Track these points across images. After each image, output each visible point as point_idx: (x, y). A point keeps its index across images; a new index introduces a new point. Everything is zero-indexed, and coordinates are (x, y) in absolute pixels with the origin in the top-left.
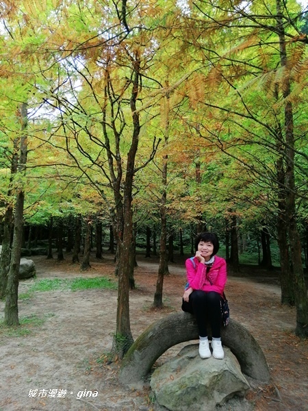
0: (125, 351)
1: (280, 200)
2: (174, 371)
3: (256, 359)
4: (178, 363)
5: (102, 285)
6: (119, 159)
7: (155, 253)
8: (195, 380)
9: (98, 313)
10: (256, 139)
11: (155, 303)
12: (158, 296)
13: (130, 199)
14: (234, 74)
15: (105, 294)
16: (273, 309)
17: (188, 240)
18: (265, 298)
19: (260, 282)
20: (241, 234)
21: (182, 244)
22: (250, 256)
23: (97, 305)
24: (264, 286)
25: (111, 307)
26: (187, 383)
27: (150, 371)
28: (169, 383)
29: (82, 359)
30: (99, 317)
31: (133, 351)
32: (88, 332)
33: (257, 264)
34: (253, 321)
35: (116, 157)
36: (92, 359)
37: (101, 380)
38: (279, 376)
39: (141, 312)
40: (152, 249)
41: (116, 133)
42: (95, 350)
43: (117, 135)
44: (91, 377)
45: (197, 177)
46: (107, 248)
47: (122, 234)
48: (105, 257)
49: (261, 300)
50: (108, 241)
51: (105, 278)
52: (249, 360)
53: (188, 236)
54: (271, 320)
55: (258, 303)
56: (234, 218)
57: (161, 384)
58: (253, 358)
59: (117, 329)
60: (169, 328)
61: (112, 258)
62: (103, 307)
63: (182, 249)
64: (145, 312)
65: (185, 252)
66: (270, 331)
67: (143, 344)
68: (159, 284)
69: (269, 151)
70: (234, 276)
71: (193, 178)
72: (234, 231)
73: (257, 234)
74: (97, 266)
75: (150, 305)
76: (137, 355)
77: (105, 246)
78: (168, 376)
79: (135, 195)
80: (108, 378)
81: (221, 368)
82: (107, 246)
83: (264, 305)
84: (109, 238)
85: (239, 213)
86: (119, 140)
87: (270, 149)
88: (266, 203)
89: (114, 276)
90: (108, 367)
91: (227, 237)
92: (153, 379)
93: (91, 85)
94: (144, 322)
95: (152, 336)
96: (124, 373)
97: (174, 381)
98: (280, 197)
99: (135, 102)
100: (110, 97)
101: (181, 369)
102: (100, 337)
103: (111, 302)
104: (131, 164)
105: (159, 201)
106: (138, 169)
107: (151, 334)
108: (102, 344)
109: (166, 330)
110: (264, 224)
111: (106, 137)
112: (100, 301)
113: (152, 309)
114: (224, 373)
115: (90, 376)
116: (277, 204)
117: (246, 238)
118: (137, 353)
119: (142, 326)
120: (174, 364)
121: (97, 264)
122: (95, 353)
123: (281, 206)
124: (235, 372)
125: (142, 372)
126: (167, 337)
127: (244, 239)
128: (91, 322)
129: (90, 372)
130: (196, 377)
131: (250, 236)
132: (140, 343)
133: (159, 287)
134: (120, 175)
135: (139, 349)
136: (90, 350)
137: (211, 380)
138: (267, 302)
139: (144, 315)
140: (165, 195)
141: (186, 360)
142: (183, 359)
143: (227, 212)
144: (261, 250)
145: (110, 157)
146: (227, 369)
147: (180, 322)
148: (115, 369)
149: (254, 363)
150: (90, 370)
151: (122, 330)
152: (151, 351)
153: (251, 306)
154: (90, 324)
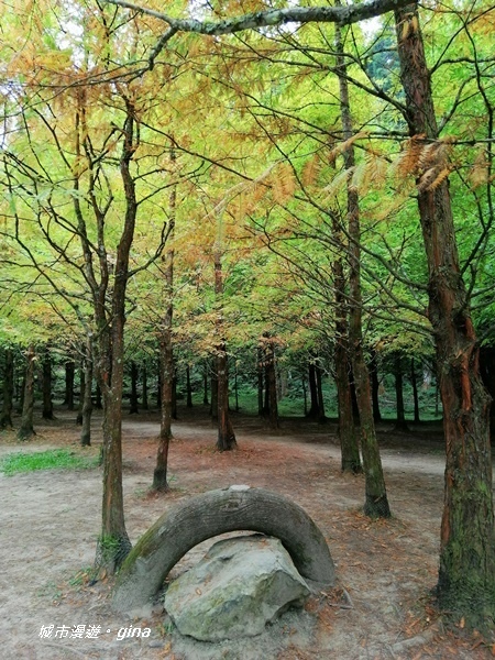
0: (118, 562)
1: (339, 319)
2: (201, 582)
3: (317, 552)
4: (207, 569)
5: (60, 463)
6: (102, 254)
7: (145, 406)
8: (235, 590)
9: (59, 508)
10: (305, 229)
11: (155, 483)
12: (160, 474)
13: (123, 321)
14: (276, 131)
15: (67, 477)
16: (331, 480)
17: (200, 382)
18: (319, 464)
19: (309, 441)
20: (280, 372)
21: (189, 389)
22: (292, 404)
23: (56, 495)
24: (316, 447)
25: (80, 497)
26: (224, 595)
27: (161, 587)
28: (195, 600)
29: (44, 583)
30: (62, 515)
31: (134, 559)
32: (47, 539)
33: (303, 415)
34: (304, 499)
35: (98, 251)
36: (61, 581)
37: (81, 611)
38: (347, 573)
39: (132, 501)
40: (140, 400)
41: (97, 212)
42: (64, 566)
43: (100, 216)
44: (63, 609)
45: (217, 283)
46: (62, 402)
47: (110, 376)
48: (58, 416)
49: (313, 468)
50: (61, 389)
51: (63, 452)
52: (307, 554)
53: (199, 377)
54: (329, 497)
55: (310, 472)
56: (272, 347)
57: (182, 603)
58: (312, 552)
59: (104, 528)
60: (191, 517)
61: (73, 416)
62: (67, 498)
63: (190, 398)
64: (140, 501)
65: (194, 401)
66: (329, 512)
67: (151, 546)
68: (162, 454)
69: (326, 247)
70: (272, 434)
71: (211, 284)
72: (270, 368)
73: (303, 370)
74: (46, 431)
75: (145, 489)
76: (141, 564)
77: (57, 398)
78: (192, 589)
79: (130, 312)
80: (93, 606)
81: (273, 568)
82: (60, 398)
83: (317, 475)
84: (64, 384)
85: (279, 339)
86: (103, 223)
87: (328, 245)
88: (318, 323)
89: (79, 447)
90: (92, 590)
91: (260, 376)
92: (170, 599)
93: (53, 131)
94: (139, 516)
95: (165, 533)
96: (120, 594)
97: (202, 597)
98: (338, 315)
99: (128, 164)
100: (88, 154)
101: (211, 577)
102: (68, 545)
103: (79, 490)
104: (123, 263)
105: (162, 321)
106: (135, 272)
107: (163, 529)
108: (74, 556)
109: (186, 522)
110: (316, 356)
111: (80, 217)
112: (60, 488)
113: (151, 495)
114: (276, 575)
115: (62, 607)
116: (334, 325)
117: (286, 378)
118: (141, 561)
119: (136, 522)
120: (201, 572)
121: (45, 428)
122: (64, 572)
123: (340, 327)
124: (291, 572)
125: (150, 589)
126: (188, 532)
127: (283, 379)
128: (50, 523)
129: (60, 601)
130: (236, 586)
131: (292, 373)
132: (146, 545)
133: (162, 460)
134: (105, 280)
135: (145, 555)
136: (54, 568)
137: (258, 587)
138: (322, 471)
139: (137, 505)
140: (170, 312)
141: (218, 563)
142: (214, 562)
143: (262, 338)
144: (309, 395)
145: (87, 251)
146: (280, 568)
147: (208, 506)
148: (104, 592)
149: (314, 558)
150: (61, 598)
151: (112, 529)
152: (163, 555)
153: (299, 477)
154: (48, 527)
